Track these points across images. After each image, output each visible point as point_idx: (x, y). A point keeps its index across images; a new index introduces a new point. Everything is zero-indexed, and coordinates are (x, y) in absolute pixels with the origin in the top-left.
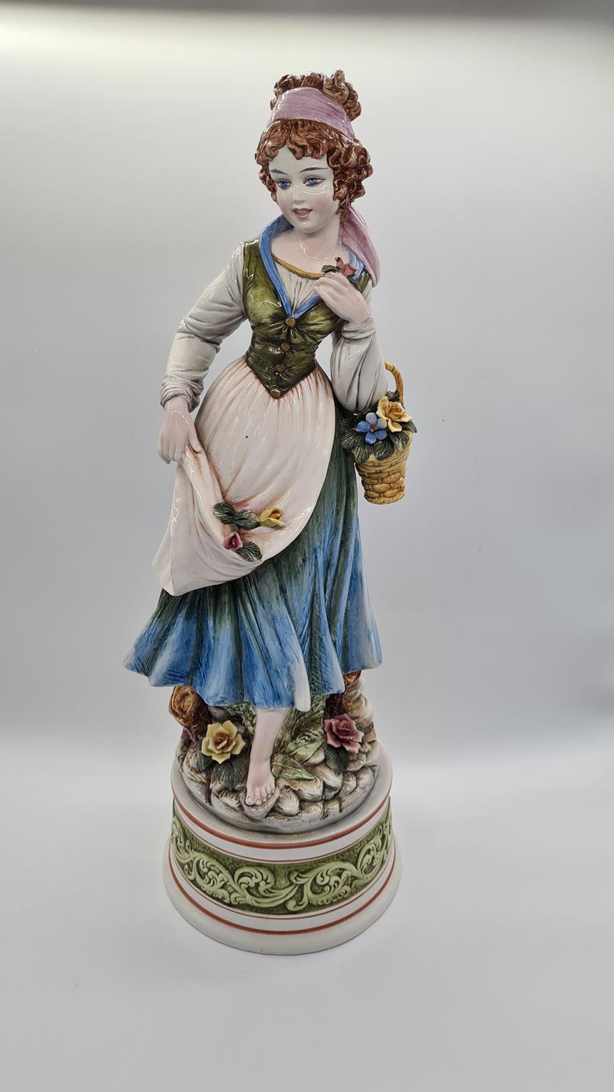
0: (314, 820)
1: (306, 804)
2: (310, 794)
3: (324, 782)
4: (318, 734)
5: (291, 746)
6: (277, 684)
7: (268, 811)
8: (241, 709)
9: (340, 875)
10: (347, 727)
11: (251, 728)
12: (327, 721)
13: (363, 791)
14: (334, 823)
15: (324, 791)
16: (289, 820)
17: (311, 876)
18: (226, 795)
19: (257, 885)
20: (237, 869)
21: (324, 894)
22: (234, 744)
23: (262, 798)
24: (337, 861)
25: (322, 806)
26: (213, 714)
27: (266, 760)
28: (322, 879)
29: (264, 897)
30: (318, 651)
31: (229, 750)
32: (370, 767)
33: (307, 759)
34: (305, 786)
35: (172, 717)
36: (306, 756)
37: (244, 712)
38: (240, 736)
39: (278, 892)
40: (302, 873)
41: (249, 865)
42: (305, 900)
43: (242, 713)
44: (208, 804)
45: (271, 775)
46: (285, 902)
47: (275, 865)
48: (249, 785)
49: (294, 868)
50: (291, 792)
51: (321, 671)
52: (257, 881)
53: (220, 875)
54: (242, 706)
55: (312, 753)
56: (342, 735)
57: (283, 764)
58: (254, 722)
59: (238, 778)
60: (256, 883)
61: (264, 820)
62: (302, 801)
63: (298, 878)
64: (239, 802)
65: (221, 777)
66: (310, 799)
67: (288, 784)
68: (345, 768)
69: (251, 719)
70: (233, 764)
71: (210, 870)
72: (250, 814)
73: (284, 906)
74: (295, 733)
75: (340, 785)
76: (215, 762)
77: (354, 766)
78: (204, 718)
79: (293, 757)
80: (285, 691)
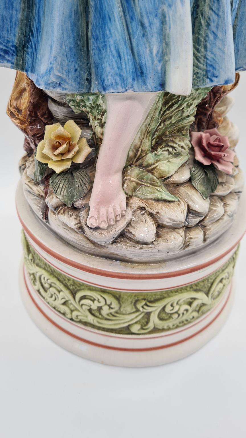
0: (173, 250)
1: (165, 230)
2: (171, 219)
3: (188, 206)
4: (185, 146)
5: (150, 158)
6: (142, 49)
7: (116, 236)
8: (88, 104)
9: (190, 304)
10: (219, 141)
11: (98, 130)
12: (196, 135)
13: (230, 219)
14: (194, 253)
15: (187, 216)
16: (141, 248)
17: (159, 305)
18: (64, 212)
19: (100, 309)
20: (78, 291)
21: (171, 320)
22: (76, 149)
23: (108, 220)
24: (190, 291)
25: (183, 234)
26: (54, 114)
27: (117, 172)
28: (172, 308)
29: (107, 319)
30: (206, 9)
31: (70, 156)
32: (235, 193)
33: (169, 175)
34: (164, 208)
35: (8, 119)
36: (169, 171)
37: (92, 108)
38: (84, 141)
39: (122, 317)
40: (151, 302)
41: (91, 289)
42: (151, 326)
43: (88, 110)
44: (44, 221)
45: (123, 192)
46: (129, 325)
47: (120, 292)
48: (93, 202)
49: (141, 297)
50: (146, 214)
51: (205, 47)
52: (100, 305)
53: (61, 293)
54: (88, 98)
55: (176, 169)
56: (213, 151)
57: (138, 179)
58: (103, 120)
59: (80, 193)
60: (98, 307)
61: (110, 246)
62: (160, 226)
63: (145, 307)
64: (80, 222)
65: (59, 191)
66: (170, 224)
67: (143, 205)
68: (213, 191)
69: (99, 117)
70: (74, 174)
71: (51, 286)
72: (92, 238)
73: (128, 328)
74: (157, 143)
75: (207, 210)
76: (54, 172)
77: (223, 189)
78: (42, 119)
79: (151, 171)
80: (153, 63)
